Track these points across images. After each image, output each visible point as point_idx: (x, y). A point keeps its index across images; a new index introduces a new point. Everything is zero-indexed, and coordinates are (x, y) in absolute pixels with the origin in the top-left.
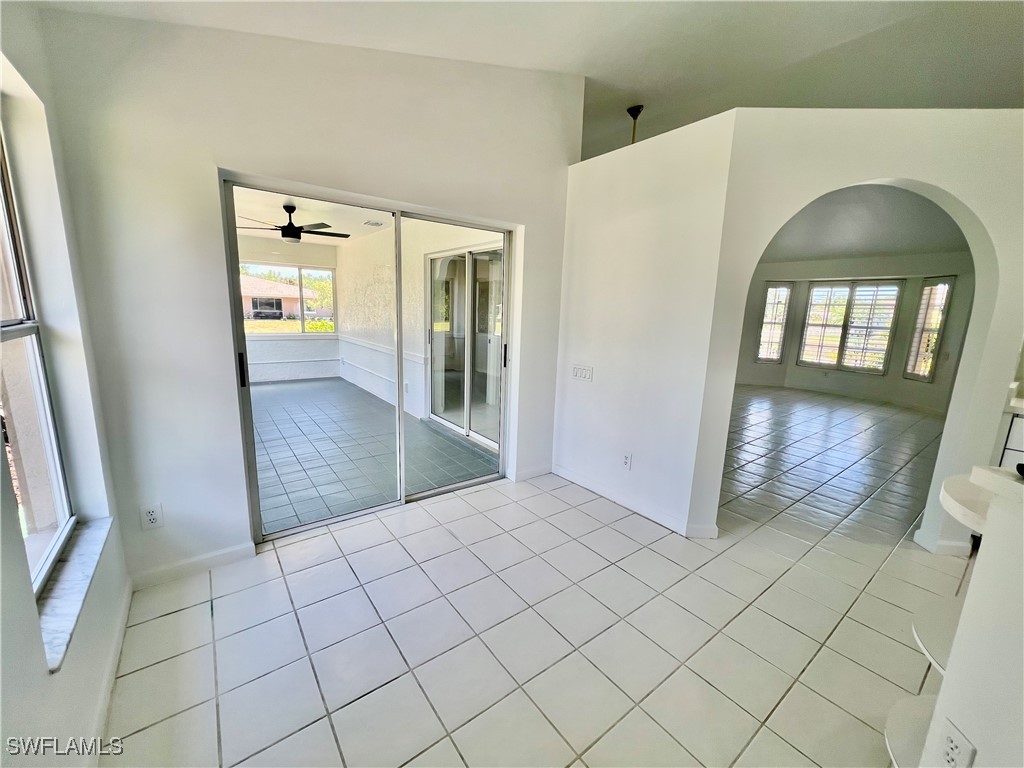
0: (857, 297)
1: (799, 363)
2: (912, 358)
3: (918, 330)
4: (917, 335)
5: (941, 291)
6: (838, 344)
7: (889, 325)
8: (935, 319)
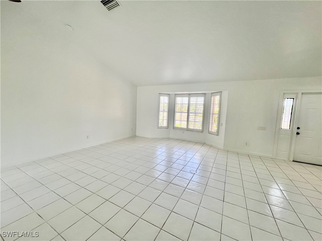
0: (191, 101)
1: (174, 128)
2: (210, 125)
3: (211, 114)
4: (211, 116)
5: (217, 98)
6: (186, 120)
7: (202, 112)
8: (216, 110)
